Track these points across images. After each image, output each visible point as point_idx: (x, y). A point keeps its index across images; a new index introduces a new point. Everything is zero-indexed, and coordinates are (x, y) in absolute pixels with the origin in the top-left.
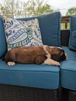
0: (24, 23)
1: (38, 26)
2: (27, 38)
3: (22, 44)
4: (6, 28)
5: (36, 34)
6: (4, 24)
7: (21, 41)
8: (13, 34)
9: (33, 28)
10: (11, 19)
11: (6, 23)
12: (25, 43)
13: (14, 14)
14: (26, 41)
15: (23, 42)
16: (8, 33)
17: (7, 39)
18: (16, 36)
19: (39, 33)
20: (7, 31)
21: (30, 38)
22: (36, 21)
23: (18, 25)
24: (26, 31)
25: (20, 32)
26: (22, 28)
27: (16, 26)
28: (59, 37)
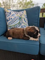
0: (17, 13)
1: (26, 15)
2: (19, 22)
3: (16, 26)
4: (7, 16)
5: (25, 20)
6: (6, 14)
7: (16, 25)
8: (11, 20)
9: (23, 16)
10: (10, 11)
11: (7, 13)
12: (18, 25)
13: (11, 7)
14: (19, 24)
15: (17, 25)
16: (8, 19)
17: (7, 23)
18: (13, 21)
19: (26, 19)
20: (7, 18)
21: (21, 23)
22: (25, 12)
23: (14, 14)
24: (19, 18)
25: (15, 19)
26: (17, 16)
27: (13, 15)
28: (39, 22)
